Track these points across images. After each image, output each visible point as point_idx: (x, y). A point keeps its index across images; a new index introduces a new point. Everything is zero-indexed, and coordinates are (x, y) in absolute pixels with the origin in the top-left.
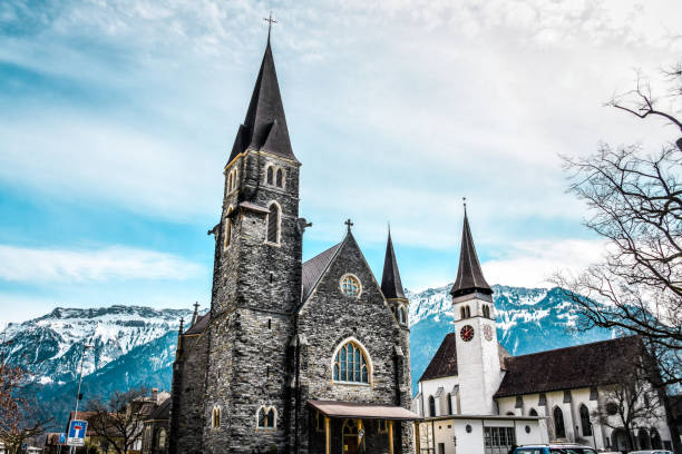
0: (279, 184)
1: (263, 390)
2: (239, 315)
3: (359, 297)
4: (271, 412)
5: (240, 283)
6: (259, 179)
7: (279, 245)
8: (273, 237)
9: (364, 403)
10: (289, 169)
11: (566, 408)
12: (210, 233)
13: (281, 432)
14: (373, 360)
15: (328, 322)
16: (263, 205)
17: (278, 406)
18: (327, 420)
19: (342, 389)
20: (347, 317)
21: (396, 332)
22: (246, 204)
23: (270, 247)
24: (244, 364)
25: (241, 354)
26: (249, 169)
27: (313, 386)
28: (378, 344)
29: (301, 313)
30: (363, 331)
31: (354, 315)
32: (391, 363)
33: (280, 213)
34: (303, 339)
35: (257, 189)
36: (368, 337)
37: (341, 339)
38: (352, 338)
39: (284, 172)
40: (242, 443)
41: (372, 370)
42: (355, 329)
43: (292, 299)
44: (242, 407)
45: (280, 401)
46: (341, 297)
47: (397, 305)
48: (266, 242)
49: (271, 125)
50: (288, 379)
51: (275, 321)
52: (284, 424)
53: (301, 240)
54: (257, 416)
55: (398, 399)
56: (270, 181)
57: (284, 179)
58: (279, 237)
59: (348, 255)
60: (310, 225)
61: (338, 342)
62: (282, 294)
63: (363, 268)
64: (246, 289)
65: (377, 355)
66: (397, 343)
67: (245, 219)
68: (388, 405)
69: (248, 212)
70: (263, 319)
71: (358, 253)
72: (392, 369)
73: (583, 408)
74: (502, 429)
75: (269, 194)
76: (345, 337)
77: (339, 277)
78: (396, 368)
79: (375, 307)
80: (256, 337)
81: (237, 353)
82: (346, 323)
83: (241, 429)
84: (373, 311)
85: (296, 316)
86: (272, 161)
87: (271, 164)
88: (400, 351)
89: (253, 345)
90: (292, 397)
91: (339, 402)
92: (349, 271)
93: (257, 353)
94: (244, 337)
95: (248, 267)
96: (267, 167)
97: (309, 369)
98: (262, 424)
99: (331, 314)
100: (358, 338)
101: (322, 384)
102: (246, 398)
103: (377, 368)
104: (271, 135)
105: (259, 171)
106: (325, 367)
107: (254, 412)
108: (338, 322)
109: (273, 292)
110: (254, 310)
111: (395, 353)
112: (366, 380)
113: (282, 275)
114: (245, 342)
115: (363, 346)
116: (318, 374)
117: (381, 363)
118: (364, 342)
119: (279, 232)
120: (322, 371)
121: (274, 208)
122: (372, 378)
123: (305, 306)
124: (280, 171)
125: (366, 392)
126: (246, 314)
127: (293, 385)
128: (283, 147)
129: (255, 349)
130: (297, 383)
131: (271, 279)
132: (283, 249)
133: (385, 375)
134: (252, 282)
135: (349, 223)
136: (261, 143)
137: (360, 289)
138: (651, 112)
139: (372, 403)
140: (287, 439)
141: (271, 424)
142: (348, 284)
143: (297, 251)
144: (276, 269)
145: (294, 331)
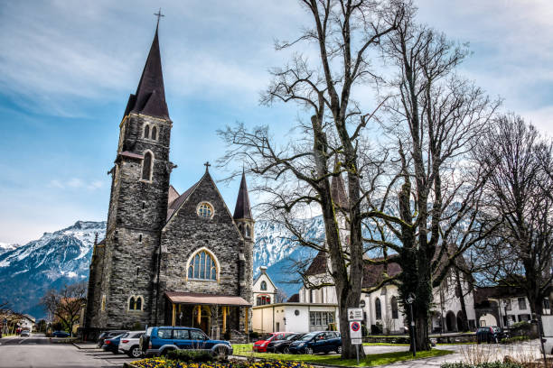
0: (154, 137)
1: (133, 285)
2: (117, 232)
3: (212, 218)
4: (139, 299)
5: (120, 209)
6: (138, 134)
7: (151, 182)
8: (146, 175)
9: (211, 294)
10: (162, 126)
12: (109, 173)
13: (147, 313)
14: (221, 262)
15: (185, 237)
16: (139, 153)
17: (145, 296)
18: (174, 306)
19: (193, 285)
20: (201, 232)
21: (241, 243)
22: (127, 154)
23: (143, 183)
24: (119, 266)
25: (117, 259)
26: (132, 128)
27: (170, 282)
28: (225, 252)
29: (164, 230)
30: (214, 243)
31: (207, 231)
32: (235, 265)
33: (153, 159)
34: (164, 249)
35: (136, 142)
36: (218, 247)
37: (195, 249)
38: (204, 248)
39: (158, 129)
40: (116, 320)
41: (219, 271)
42: (207, 241)
43: (159, 220)
44: (118, 296)
45: (146, 292)
46: (196, 218)
47: (244, 224)
48: (141, 180)
49: (150, 95)
50: (153, 277)
51: (145, 236)
52: (148, 308)
53: (168, 178)
54: (128, 302)
55: (239, 291)
56: (147, 136)
57: (157, 134)
58: (152, 176)
59: (206, 189)
60: (176, 167)
61: (193, 251)
62: (152, 217)
63: (217, 198)
64: (123, 214)
65: (223, 260)
66: (241, 251)
67: (125, 164)
68: (230, 296)
69: (127, 159)
70: (136, 235)
71: (213, 187)
72: (236, 270)
74: (326, 313)
75: (145, 146)
76: (199, 247)
77: (196, 204)
78: (239, 269)
79: (225, 225)
80: (130, 247)
81: (115, 259)
82: (200, 237)
83: (116, 311)
84: (223, 228)
85: (161, 232)
86: (149, 121)
87: (148, 123)
88: (242, 257)
89: (127, 253)
90: (155, 289)
91: (192, 294)
92: (205, 199)
93: (130, 259)
94: (120, 248)
95: (125, 198)
96: (144, 125)
97: (168, 271)
98: (132, 307)
99: (188, 231)
100: (209, 248)
101: (178, 280)
102: (120, 290)
103: (223, 269)
104: (150, 101)
105: (139, 128)
106: (181, 268)
107: (126, 299)
108: (194, 236)
109: (145, 216)
110: (129, 228)
111: (238, 258)
112: (214, 278)
113: (152, 203)
114: (121, 251)
115: (212, 254)
116: (175, 273)
117: (227, 266)
118: (213, 250)
119: (152, 172)
120: (178, 271)
121: (148, 155)
122: (218, 276)
123: (167, 225)
124: (155, 128)
125: (213, 286)
126: (122, 231)
127: (155, 281)
128: (161, 110)
129: (128, 256)
130: (158, 279)
131: (144, 206)
132: (154, 185)
133: (229, 274)
134: (128, 209)
135: (207, 165)
136: (140, 110)
137: (213, 212)
139: (218, 294)
140: (150, 319)
141: (139, 307)
142: (204, 209)
143: (165, 186)
144: (147, 199)
145: (158, 243)
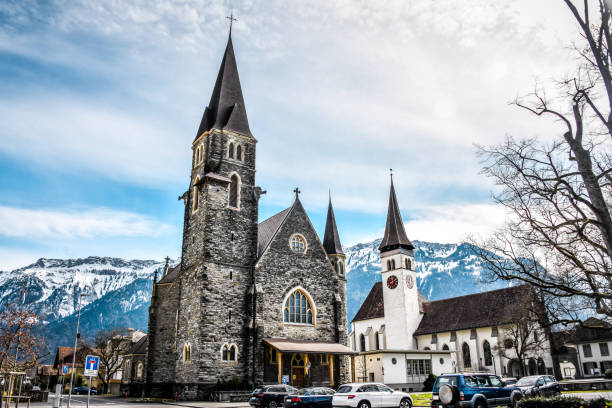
0: (239, 157)
1: (226, 330)
2: (205, 268)
3: (305, 253)
4: (233, 348)
5: (207, 241)
6: (222, 154)
7: (238, 209)
8: (233, 202)
9: (309, 341)
10: (247, 145)
11: (472, 344)
12: (180, 198)
13: (241, 364)
14: (317, 304)
15: (280, 274)
16: (224, 175)
17: (239, 343)
18: (280, 355)
19: (291, 329)
20: (296, 269)
21: (336, 282)
22: (211, 175)
23: (231, 211)
24: (211, 309)
25: (207, 301)
26: (214, 145)
27: (267, 327)
28: (321, 291)
29: (257, 266)
30: (309, 281)
31: (301, 268)
32: (331, 307)
33: (240, 183)
34: (259, 288)
35: (221, 162)
36: (313, 286)
37: (290, 288)
38: (299, 287)
39: (243, 147)
40: (209, 373)
41: (316, 314)
42: (301, 280)
43: (250, 254)
44: (209, 345)
45: (239, 339)
46: (290, 253)
47: (336, 260)
48: (228, 206)
49: (232, 107)
50: (246, 321)
51: (236, 273)
52: (244, 358)
53: (257, 205)
54: (221, 352)
55: (337, 338)
56: (231, 156)
57: (243, 154)
58: (239, 202)
59: (296, 218)
60: (265, 192)
61: (288, 290)
62: (241, 250)
63: (308, 229)
64: (211, 246)
65: (320, 301)
66: (336, 291)
67: (210, 187)
68: (328, 342)
69: (213, 181)
70: (226, 272)
71: (305, 217)
72: (332, 312)
73: (486, 343)
74: (421, 361)
75: (231, 167)
76: (294, 286)
77: (289, 236)
78: (335, 312)
79: (318, 261)
80: (220, 286)
81: (204, 300)
82: (295, 275)
83: (208, 363)
84: (317, 265)
85: (253, 269)
86: (233, 138)
87: (232, 141)
88: (338, 298)
89: (218, 293)
90: (250, 335)
91: (289, 340)
92: (297, 231)
93: (221, 300)
94: (210, 287)
95: (213, 227)
96: (229, 143)
97: (265, 313)
98: (225, 358)
99: (282, 267)
100: (305, 287)
101: (274, 325)
102: (212, 337)
103: (319, 312)
104: (232, 117)
105: (222, 147)
106: (277, 311)
107: (218, 348)
108: (288, 273)
109: (234, 249)
110: (218, 263)
111: (334, 299)
112: (310, 322)
113: (243, 235)
114: (211, 290)
115: (308, 294)
116: (271, 317)
117: (323, 308)
118: (309, 290)
119: (239, 198)
120: (274, 314)
121: (234, 178)
122: (315, 320)
123: (261, 261)
124: (239, 147)
125: (310, 331)
126: (211, 267)
127: (251, 326)
128: (242, 127)
129: (219, 296)
130: (254, 324)
131: (233, 238)
132: (242, 213)
133: (326, 317)
134: (216, 240)
135: (297, 191)
136: (224, 124)
137: (306, 246)
138: (545, 110)
139: (316, 341)
140: (246, 371)
141: (233, 358)
142: (297, 242)
143: (254, 215)
144: (236, 230)
145: (251, 281)
